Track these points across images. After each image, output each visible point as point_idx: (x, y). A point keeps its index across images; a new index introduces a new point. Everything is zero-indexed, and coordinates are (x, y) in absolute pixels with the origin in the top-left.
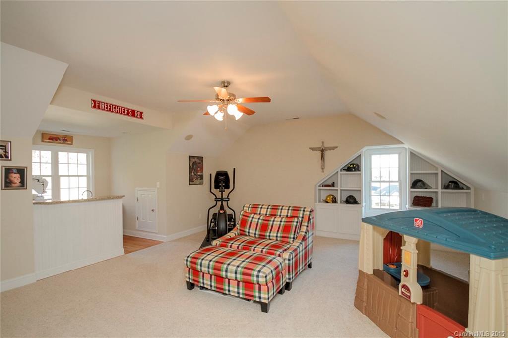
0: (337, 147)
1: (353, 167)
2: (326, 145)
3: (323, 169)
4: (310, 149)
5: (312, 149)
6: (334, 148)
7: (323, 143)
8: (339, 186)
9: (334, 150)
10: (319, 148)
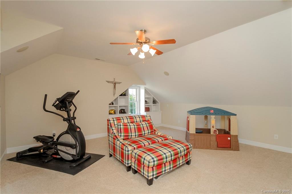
0: (121, 83)
1: (124, 95)
2: (116, 81)
3: (114, 94)
4: (106, 81)
5: (108, 82)
6: (120, 83)
7: (114, 79)
8: (119, 104)
9: (119, 84)
10: (112, 82)
